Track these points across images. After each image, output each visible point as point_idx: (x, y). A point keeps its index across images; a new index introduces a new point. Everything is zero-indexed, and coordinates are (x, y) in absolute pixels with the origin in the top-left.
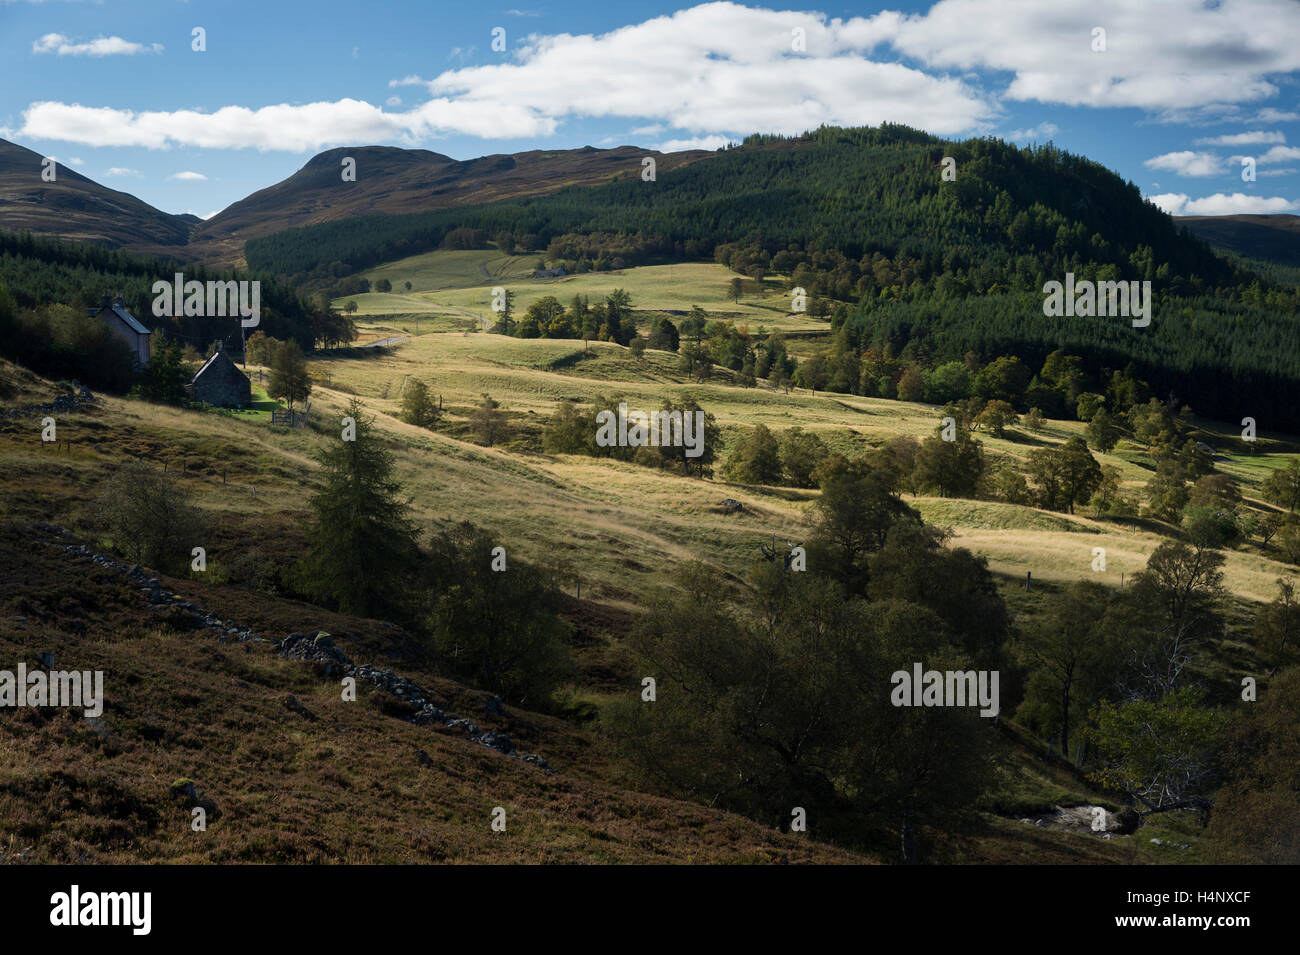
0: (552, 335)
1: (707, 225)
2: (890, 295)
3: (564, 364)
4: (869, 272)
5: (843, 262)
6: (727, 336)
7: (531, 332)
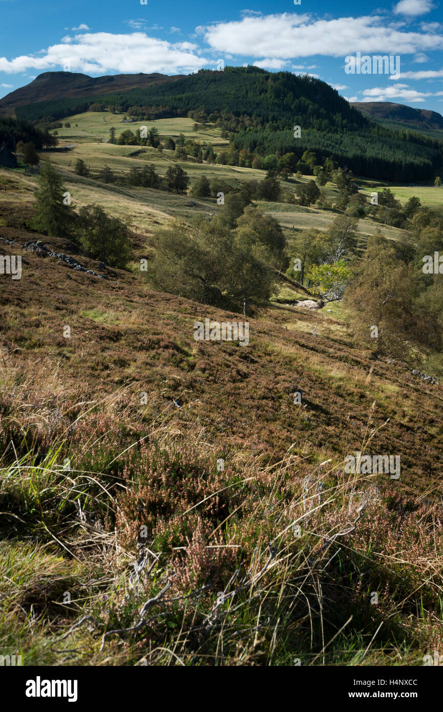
0: (129, 144)
1: (185, 103)
2: (250, 130)
3: (135, 154)
4: (243, 122)
5: (234, 118)
6: (192, 145)
7: (122, 143)
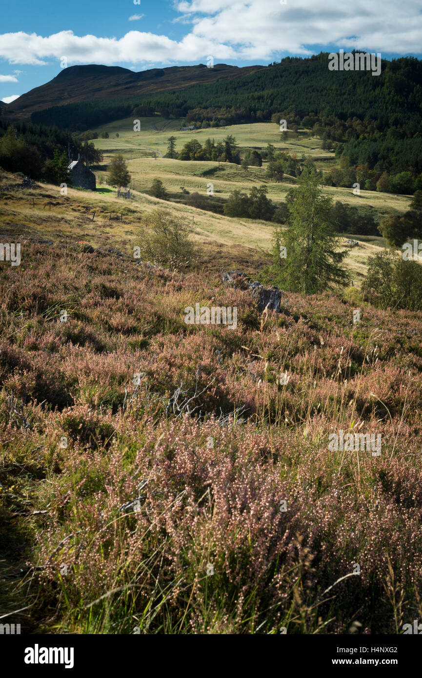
0: (195, 159)
1: (267, 104)
2: (364, 138)
3: (209, 173)
4: (351, 126)
5: (338, 122)
6: (287, 160)
7: (186, 157)
